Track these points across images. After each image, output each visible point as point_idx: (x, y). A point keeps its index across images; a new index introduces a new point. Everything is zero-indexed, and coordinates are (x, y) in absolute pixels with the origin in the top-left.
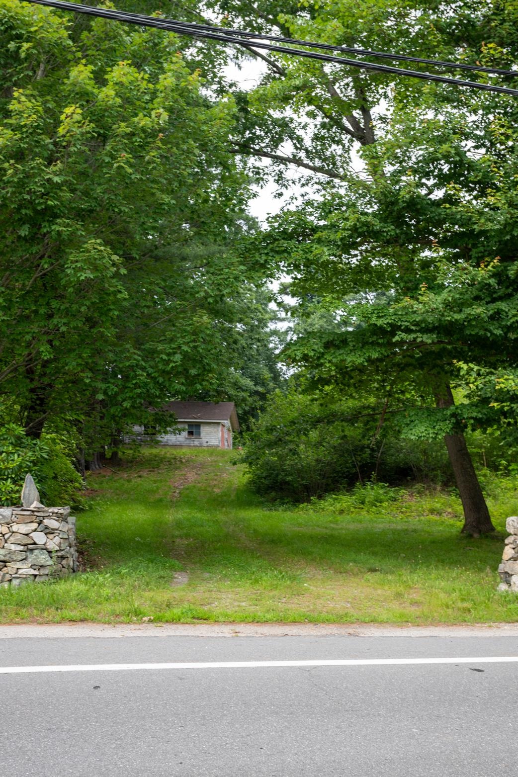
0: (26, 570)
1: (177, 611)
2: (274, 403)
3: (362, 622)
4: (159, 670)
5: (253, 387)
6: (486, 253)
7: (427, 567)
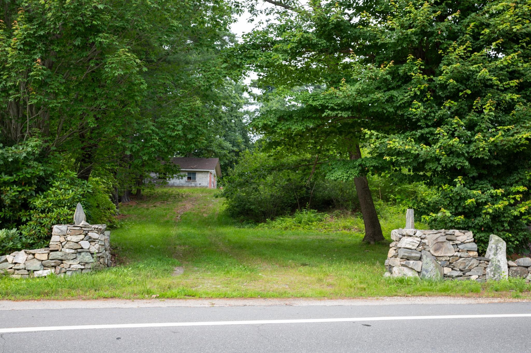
0: (76, 265)
1: (175, 291)
2: (244, 158)
3: (295, 297)
4: (160, 327)
5: (231, 148)
6: (385, 59)
7: (340, 262)
